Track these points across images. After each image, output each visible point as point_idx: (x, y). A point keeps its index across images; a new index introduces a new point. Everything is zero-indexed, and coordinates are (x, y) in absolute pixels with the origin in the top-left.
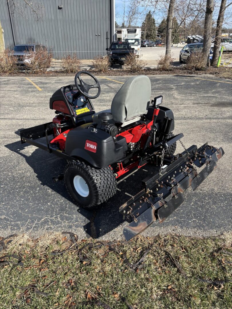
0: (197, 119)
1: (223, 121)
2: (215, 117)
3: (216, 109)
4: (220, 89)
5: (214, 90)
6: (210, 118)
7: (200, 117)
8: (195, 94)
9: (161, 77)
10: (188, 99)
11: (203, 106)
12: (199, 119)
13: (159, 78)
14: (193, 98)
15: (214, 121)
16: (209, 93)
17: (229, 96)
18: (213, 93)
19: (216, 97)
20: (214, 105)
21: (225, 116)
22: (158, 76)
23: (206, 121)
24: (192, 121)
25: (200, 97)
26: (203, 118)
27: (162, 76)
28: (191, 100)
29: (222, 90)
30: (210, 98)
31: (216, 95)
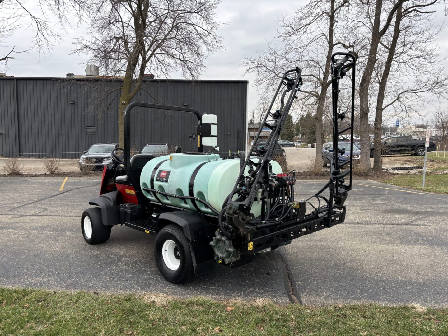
0: (368, 224)
1: (398, 226)
2: (389, 223)
3: (389, 216)
4: (390, 197)
5: (382, 197)
6: (384, 224)
7: (372, 222)
8: (360, 200)
9: (314, 183)
10: (354, 206)
11: (373, 212)
12: (371, 224)
13: (312, 183)
14: (359, 204)
15: (389, 226)
16: (377, 200)
17: (401, 204)
18: (382, 200)
19: (387, 205)
20: (385, 212)
21: (400, 222)
22: (311, 181)
23: (380, 226)
24: (363, 226)
25: (367, 203)
26: (375, 223)
27: (315, 181)
28: (357, 206)
29: (392, 198)
30: (379, 205)
31: (386, 202)
